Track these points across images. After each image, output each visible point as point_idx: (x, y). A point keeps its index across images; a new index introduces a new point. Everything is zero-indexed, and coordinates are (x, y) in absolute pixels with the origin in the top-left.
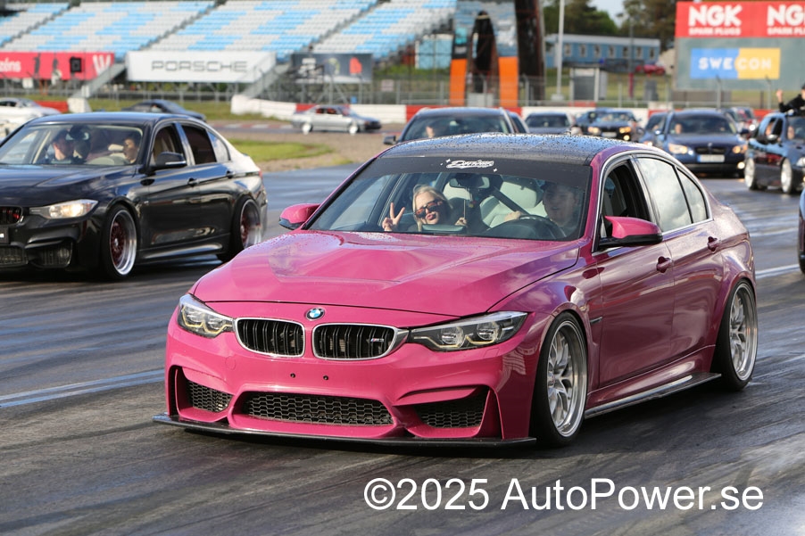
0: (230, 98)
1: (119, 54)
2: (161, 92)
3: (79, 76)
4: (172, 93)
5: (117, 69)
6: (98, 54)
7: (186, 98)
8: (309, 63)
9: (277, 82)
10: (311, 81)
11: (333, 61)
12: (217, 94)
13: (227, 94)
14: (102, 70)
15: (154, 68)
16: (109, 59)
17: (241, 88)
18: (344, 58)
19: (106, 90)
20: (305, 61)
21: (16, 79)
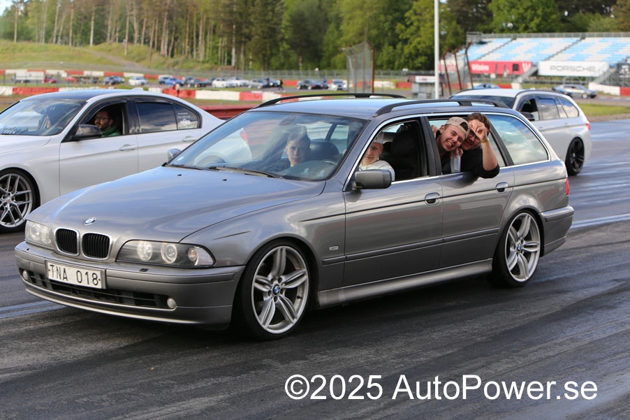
0: (588, 84)
1: (535, 62)
2: (554, 80)
3: (516, 73)
4: (559, 81)
5: (534, 70)
6: (525, 62)
8: (626, 67)
9: (610, 76)
10: (627, 77)
12: (581, 82)
13: (586, 82)
14: (526, 69)
15: (551, 69)
16: (530, 65)
17: (593, 79)
19: (528, 79)
20: (624, 67)
21: (486, 74)
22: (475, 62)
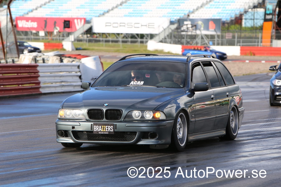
0: (147, 42)
1: (87, 19)
2: (110, 39)
3: (67, 30)
4: (115, 39)
5: (87, 26)
7: (123, 42)
8: (188, 24)
9: (171, 34)
10: (189, 33)
11: (200, 23)
12: (139, 40)
13: (144, 40)
15: (106, 26)
17: (152, 36)
18: (206, 22)
20: (185, 23)
21: (34, 31)
22: (22, 18)
